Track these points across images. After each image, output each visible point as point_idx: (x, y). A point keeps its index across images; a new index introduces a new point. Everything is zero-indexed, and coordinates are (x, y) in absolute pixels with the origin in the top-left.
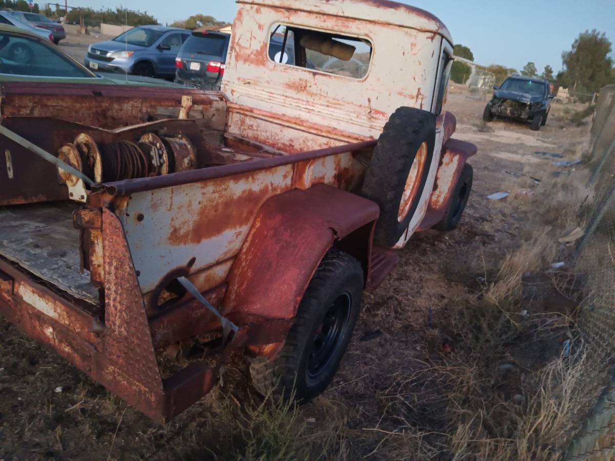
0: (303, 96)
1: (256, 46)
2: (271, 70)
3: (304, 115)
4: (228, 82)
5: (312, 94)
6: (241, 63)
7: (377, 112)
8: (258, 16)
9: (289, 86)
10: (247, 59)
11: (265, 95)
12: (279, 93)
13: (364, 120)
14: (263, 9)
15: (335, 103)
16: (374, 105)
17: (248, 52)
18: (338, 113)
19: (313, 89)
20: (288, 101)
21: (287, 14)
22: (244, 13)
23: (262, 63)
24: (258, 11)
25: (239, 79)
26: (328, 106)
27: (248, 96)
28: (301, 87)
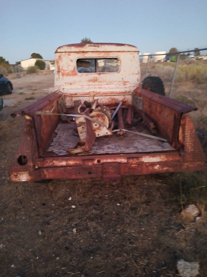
0: (96, 83)
1: (71, 68)
2: (80, 77)
3: (98, 90)
4: (60, 85)
5: (100, 82)
6: (65, 77)
7: (127, 82)
8: (70, 57)
9: (90, 81)
10: (68, 75)
11: (80, 87)
12: (86, 84)
13: (122, 86)
14: (71, 54)
15: (110, 83)
16: (125, 80)
17: (68, 72)
18: (112, 86)
19: (100, 80)
20: (90, 87)
21: (83, 54)
22: (62, 56)
23: (76, 75)
24: (69, 55)
25: (66, 83)
26: (107, 84)
27: (71, 89)
28: (95, 80)
